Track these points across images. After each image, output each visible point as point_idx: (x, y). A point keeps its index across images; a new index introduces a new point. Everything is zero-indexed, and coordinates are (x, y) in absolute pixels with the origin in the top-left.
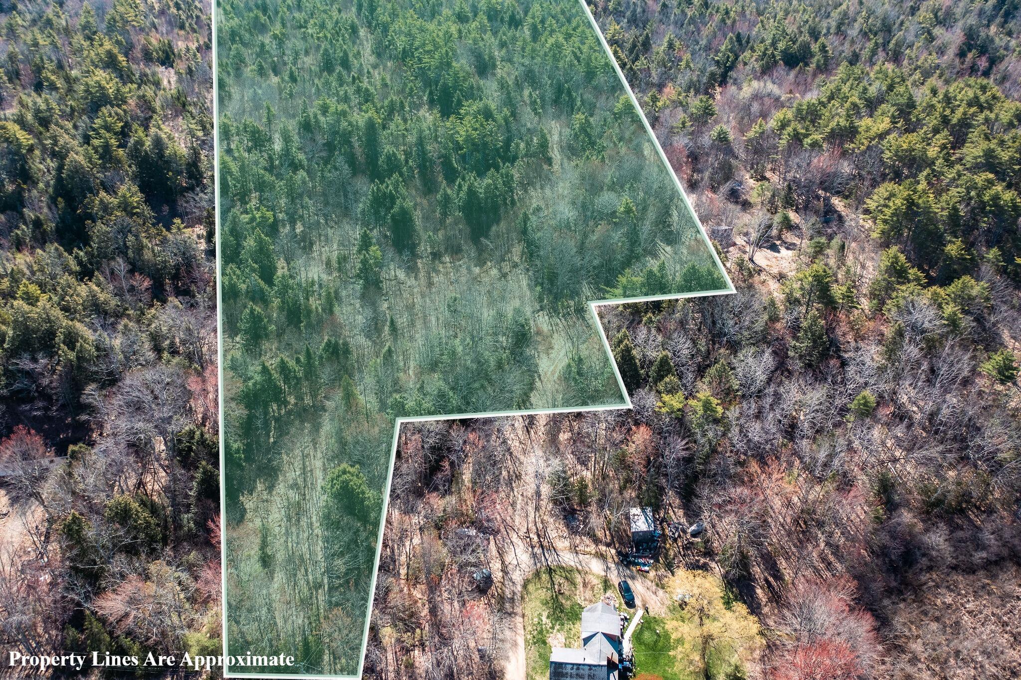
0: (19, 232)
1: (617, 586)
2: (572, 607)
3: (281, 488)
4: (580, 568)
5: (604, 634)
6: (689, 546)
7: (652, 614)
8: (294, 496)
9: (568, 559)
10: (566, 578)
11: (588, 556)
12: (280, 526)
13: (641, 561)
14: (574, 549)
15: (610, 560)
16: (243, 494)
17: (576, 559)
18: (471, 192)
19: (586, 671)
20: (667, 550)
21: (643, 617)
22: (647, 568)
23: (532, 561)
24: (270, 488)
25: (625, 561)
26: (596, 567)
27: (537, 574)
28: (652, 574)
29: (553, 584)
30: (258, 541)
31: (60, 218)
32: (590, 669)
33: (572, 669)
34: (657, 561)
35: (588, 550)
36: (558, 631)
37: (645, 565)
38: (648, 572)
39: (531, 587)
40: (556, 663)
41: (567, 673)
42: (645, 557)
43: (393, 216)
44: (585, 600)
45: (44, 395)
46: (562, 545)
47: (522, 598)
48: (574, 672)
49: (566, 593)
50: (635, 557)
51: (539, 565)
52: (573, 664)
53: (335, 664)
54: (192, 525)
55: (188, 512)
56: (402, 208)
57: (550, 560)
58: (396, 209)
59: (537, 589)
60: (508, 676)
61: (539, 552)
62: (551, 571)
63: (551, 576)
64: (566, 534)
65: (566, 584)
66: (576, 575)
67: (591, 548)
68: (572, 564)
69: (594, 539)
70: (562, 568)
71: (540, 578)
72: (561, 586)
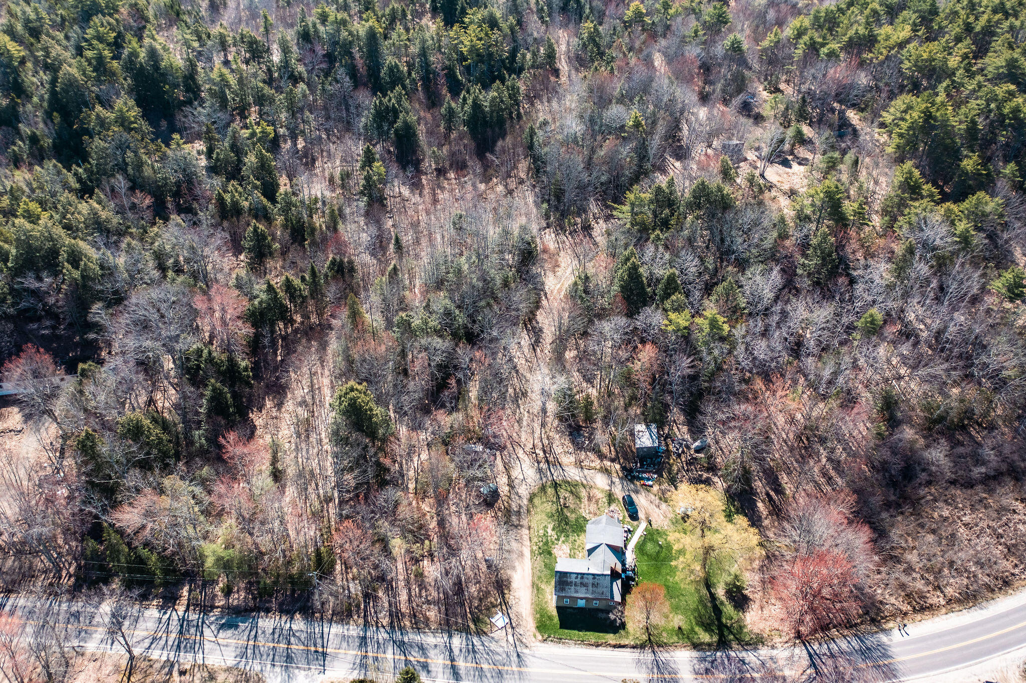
0: (16, 149)
1: (621, 500)
2: (577, 520)
3: (289, 405)
4: (585, 482)
5: (608, 545)
6: (692, 462)
7: (655, 526)
8: (303, 413)
9: (573, 474)
10: (571, 492)
11: (593, 471)
12: (290, 442)
13: (645, 475)
14: (579, 464)
15: (615, 475)
16: (252, 411)
17: (581, 474)
18: (476, 106)
19: (590, 580)
20: (671, 465)
21: (646, 529)
22: (650, 483)
23: (538, 476)
24: (279, 405)
25: (629, 475)
26: (601, 481)
27: (543, 488)
28: (656, 488)
29: (558, 497)
30: (269, 456)
31: (56, 133)
32: (594, 578)
33: (577, 578)
34: (662, 476)
35: (593, 465)
36: (563, 542)
37: (648, 479)
38: (652, 486)
39: (537, 501)
40: (560, 573)
41: (571, 582)
42: (649, 472)
43: (396, 131)
44: (590, 513)
45: (51, 313)
46: (567, 460)
47: (528, 511)
48: (578, 580)
49: (571, 506)
50: (639, 472)
51: (544, 480)
52: (578, 574)
53: (347, 573)
54: (203, 441)
55: (199, 428)
56: (405, 122)
57: (555, 474)
58: (399, 124)
59: (543, 503)
60: (514, 585)
61: (545, 467)
62: (556, 486)
63: (556, 490)
64: (572, 450)
65: (571, 498)
66: (581, 489)
67: (596, 463)
68: (578, 478)
69: (599, 454)
70: (567, 482)
71: (546, 492)
72: (566, 499)
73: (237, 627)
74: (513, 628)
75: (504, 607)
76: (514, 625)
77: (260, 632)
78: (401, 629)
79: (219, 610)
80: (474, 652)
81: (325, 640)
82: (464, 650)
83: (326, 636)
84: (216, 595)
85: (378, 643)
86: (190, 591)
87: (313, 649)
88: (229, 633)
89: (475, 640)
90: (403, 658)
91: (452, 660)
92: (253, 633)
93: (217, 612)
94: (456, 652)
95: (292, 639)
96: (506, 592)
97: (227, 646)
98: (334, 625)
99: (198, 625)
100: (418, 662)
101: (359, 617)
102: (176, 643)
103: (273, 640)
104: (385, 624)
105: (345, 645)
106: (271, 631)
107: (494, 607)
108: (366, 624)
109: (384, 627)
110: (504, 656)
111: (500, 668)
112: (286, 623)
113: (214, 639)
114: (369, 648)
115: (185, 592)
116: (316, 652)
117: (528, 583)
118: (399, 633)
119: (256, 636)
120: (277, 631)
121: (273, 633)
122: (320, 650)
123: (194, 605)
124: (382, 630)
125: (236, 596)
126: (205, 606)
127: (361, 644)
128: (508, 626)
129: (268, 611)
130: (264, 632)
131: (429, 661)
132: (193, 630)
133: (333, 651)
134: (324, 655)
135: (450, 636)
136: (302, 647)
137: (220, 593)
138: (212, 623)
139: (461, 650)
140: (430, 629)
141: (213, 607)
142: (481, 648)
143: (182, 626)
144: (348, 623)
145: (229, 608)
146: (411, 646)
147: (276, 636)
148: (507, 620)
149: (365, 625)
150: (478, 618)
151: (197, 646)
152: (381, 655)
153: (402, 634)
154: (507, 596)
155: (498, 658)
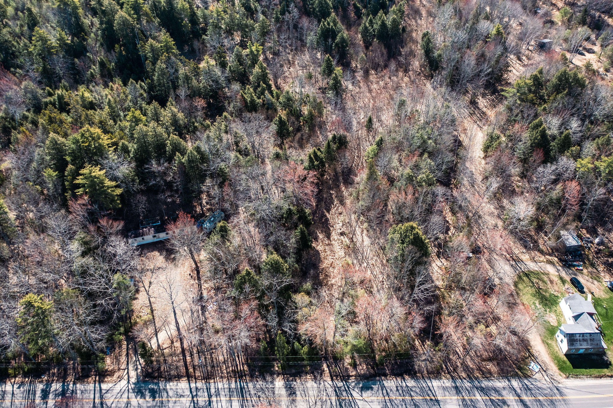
0: (92, 71)
1: (569, 281)
2: (550, 296)
3: (334, 235)
4: (542, 271)
5: (588, 313)
6: (598, 252)
7: (596, 296)
8: (346, 240)
9: (532, 266)
10: (538, 278)
11: (542, 263)
13: (575, 263)
14: (533, 259)
15: (558, 265)
17: (537, 266)
18: (383, 24)
19: (588, 337)
20: (588, 256)
21: (592, 299)
22: (581, 268)
23: (512, 270)
24: (328, 236)
25: (567, 265)
26: (550, 269)
27: (520, 277)
28: (585, 271)
29: (533, 283)
31: (117, 59)
32: (590, 336)
33: (580, 336)
34: (584, 263)
35: (541, 259)
36: (550, 312)
37: (578, 266)
38: (582, 270)
39: (520, 286)
40: (569, 334)
41: (577, 339)
42: (577, 261)
43: (337, 45)
44: (555, 291)
46: (525, 257)
47: (518, 294)
48: (581, 338)
49: (543, 288)
50: (571, 261)
51: (517, 272)
52: (580, 334)
53: (424, 346)
56: (343, 38)
57: (522, 268)
58: (338, 39)
59: (525, 287)
60: (532, 343)
61: (514, 263)
62: (527, 275)
63: (529, 278)
64: (524, 251)
65: (540, 283)
66: (542, 276)
67: (542, 258)
68: (537, 269)
69: (542, 252)
70: (532, 272)
71: (523, 280)
72: (537, 283)
73: (372, 389)
74: (545, 371)
75: (533, 358)
76: (544, 369)
77: (389, 391)
78: (477, 378)
79: (354, 378)
80: (529, 389)
81: (433, 392)
82: (522, 389)
83: (432, 388)
84: (348, 368)
85: (467, 390)
86: (328, 367)
87: (428, 398)
88: (369, 392)
89: (526, 381)
90: (487, 398)
91: (519, 396)
92: (385, 391)
93: (352, 379)
94: (519, 391)
95: (412, 393)
96: (529, 348)
97: (372, 402)
98: (433, 381)
99: (346, 390)
100: (499, 400)
101: (445, 373)
102: (338, 403)
103: (400, 394)
104: (464, 376)
105: (447, 393)
106: (395, 389)
107: (526, 358)
108: (453, 378)
109: (465, 379)
110: (549, 390)
111: (550, 398)
112: (402, 382)
113: (361, 398)
114: (464, 394)
115: (325, 367)
116: (431, 400)
117: (540, 341)
118: (476, 382)
119: (387, 393)
120: (399, 388)
121: (397, 390)
122: (433, 398)
123: (335, 376)
124: (465, 381)
125: (361, 367)
126: (343, 376)
127: (457, 392)
128: (541, 370)
129: (385, 375)
130: (391, 390)
131: (505, 398)
132: (344, 393)
133: (442, 398)
134: (437, 401)
135: (509, 381)
136: (421, 398)
137: (349, 367)
138: (354, 387)
139: (521, 389)
140: (494, 377)
141: (349, 376)
142: (532, 386)
143: (336, 391)
144: (441, 379)
145: (359, 376)
146: (489, 390)
147: (401, 392)
148: (539, 367)
149: (452, 379)
150: (520, 367)
151: (353, 403)
152: (473, 398)
153: (479, 382)
154: (531, 350)
155: (546, 392)
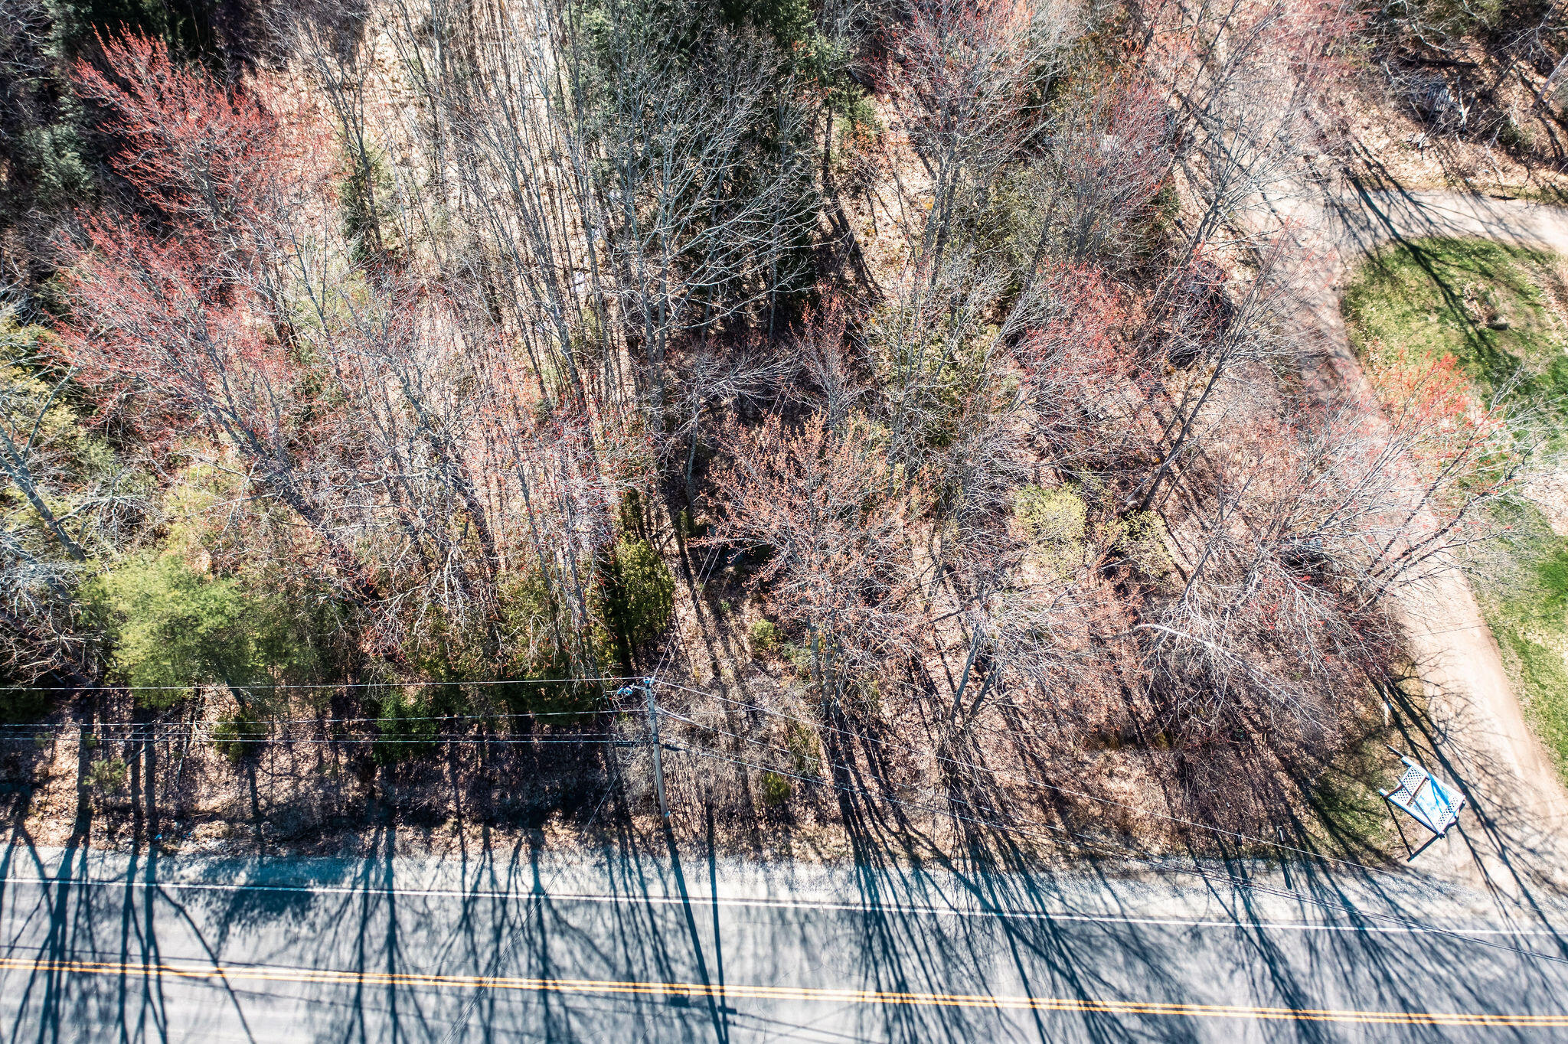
3: (383, 43)
4: (1510, 241)
9: (1456, 214)
10: (1485, 274)
11: (1519, 203)
12: (405, 162)
14: (1460, 179)
16: (253, 72)
17: (1483, 214)
23: (1339, 226)
24: (347, 45)
27: (1378, 268)
29: (1453, 295)
30: (336, 218)
35: (1509, 183)
39: (1370, 311)
49: (1512, 324)
51: (1367, 238)
54: (72, 159)
55: (49, 117)
57: (1395, 218)
59: (1402, 317)
60: (1422, 640)
61: (1349, 194)
62: (1418, 255)
63: (1428, 269)
64: (1420, 137)
65: (1498, 294)
66: (1514, 265)
67: (1517, 177)
68: (1479, 229)
69: (1514, 147)
70: (1447, 243)
71: (1395, 282)
72: (1484, 299)
73: (302, 903)
74: (1489, 824)
75: (1419, 738)
76: (1488, 808)
77: (407, 919)
78: (1022, 861)
79: (218, 827)
80: (1373, 949)
81: (706, 939)
82: (1323, 945)
83: (704, 923)
84: (198, 765)
85: (942, 940)
86: (86, 752)
87: (658, 989)
88: (274, 932)
89: (1353, 889)
90: (1072, 1004)
91: (1295, 999)
92: (379, 925)
93: (208, 836)
94: (1298, 959)
95: (557, 945)
96: (1398, 669)
97: (266, 997)
98: (726, 866)
99: (129, 905)
100: (1150, 1019)
101: (821, 819)
102: (38, 1000)
103: (473, 951)
104: (946, 847)
105: (793, 956)
106: (456, 914)
107: (1377, 733)
108: (865, 853)
109: (945, 861)
110: (1510, 959)
111: (1514, 1020)
112: (513, 868)
113: (206, 969)
114: (910, 966)
115: (64, 758)
116: (678, 1001)
117: (1478, 634)
118: (1016, 884)
119: (391, 942)
120: (482, 908)
121: (467, 923)
122: (696, 991)
123: (107, 810)
124: (941, 874)
125: (284, 760)
126: (155, 815)
127: (867, 949)
128: (1468, 818)
129: (427, 820)
130: (425, 920)
131: (1193, 1010)
132: (108, 930)
133: (749, 992)
134: (719, 1013)
135: (1243, 885)
136: (605, 986)
137: (211, 755)
138: (189, 894)
139: (1312, 948)
140: (1144, 857)
141: (188, 818)
142: (1392, 928)
143: (58, 916)
144: (785, 856)
145: (258, 817)
146: (1087, 939)
147: (484, 937)
148: (1456, 796)
149: (861, 859)
150: (1325, 789)
151: (133, 1007)
152: (971, 1002)
153: (1031, 887)
154: (1410, 686)
155: (1485, 970)
